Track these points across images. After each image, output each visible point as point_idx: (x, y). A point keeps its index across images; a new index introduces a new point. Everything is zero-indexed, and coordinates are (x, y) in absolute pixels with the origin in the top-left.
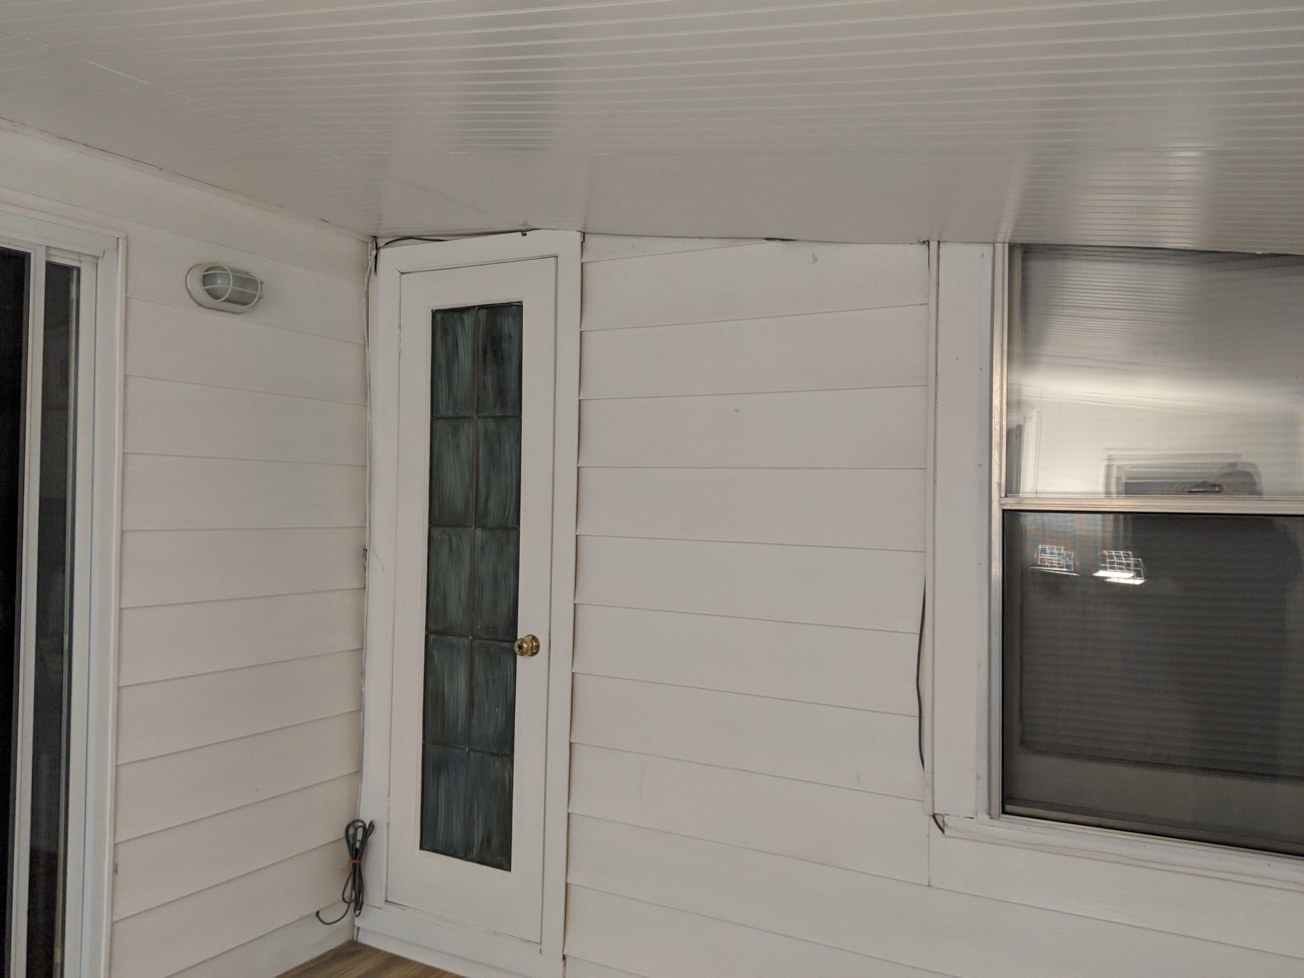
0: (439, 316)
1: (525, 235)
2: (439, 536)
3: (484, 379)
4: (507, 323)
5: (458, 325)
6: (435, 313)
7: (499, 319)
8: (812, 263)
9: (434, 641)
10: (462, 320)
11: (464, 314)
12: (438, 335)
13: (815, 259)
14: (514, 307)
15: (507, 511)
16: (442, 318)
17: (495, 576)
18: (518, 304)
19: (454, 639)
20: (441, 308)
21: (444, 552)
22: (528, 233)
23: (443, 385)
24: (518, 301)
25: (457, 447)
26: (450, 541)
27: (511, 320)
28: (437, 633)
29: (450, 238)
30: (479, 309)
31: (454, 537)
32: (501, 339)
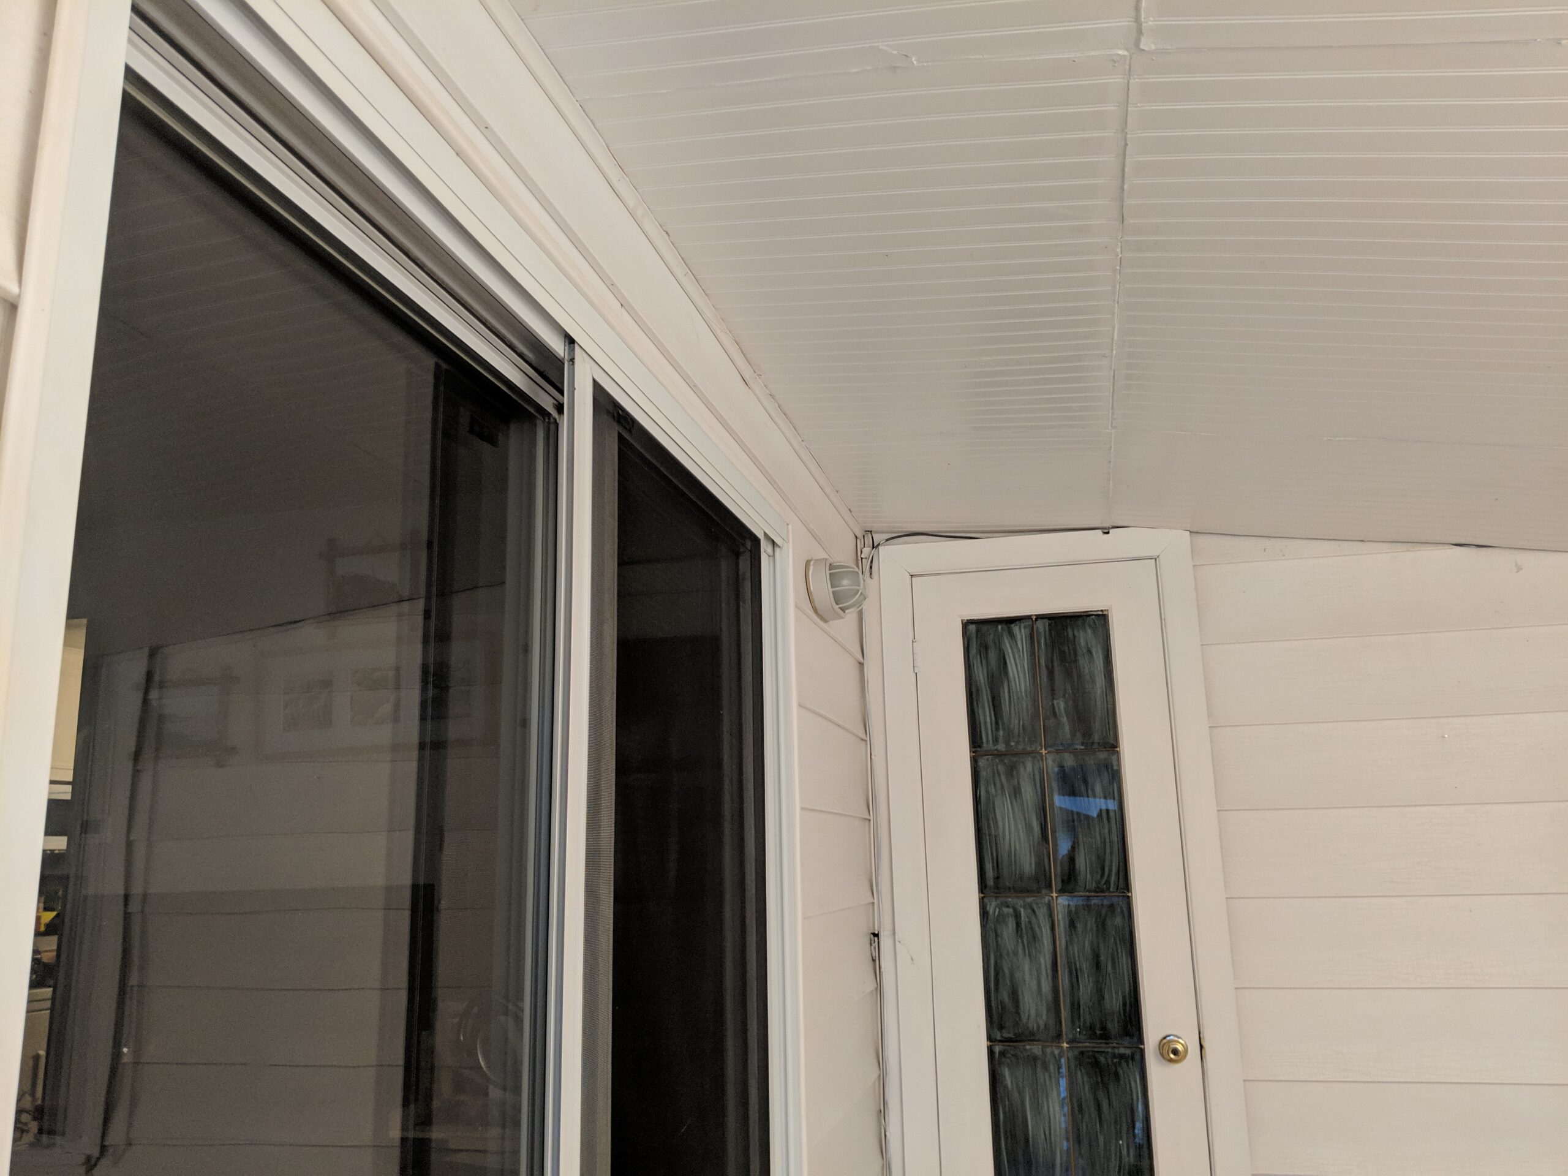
0: (972, 628)
1: (1108, 533)
2: (997, 910)
3: (1053, 704)
4: (1085, 637)
5: (1006, 640)
6: (966, 624)
7: (1070, 630)
8: (1517, 572)
9: (1003, 1054)
10: (1011, 635)
11: (1013, 625)
12: (973, 651)
13: (1519, 569)
14: (1093, 617)
15: (1107, 870)
16: (978, 631)
17: (1096, 956)
18: (1101, 613)
19: (1036, 1049)
20: (975, 618)
21: (1008, 932)
22: (1111, 531)
23: (986, 715)
24: (1100, 609)
25: (1016, 792)
26: (1017, 916)
27: (1089, 631)
28: (1004, 1041)
29: (988, 535)
30: (1036, 620)
31: (1022, 910)
32: (1076, 654)
